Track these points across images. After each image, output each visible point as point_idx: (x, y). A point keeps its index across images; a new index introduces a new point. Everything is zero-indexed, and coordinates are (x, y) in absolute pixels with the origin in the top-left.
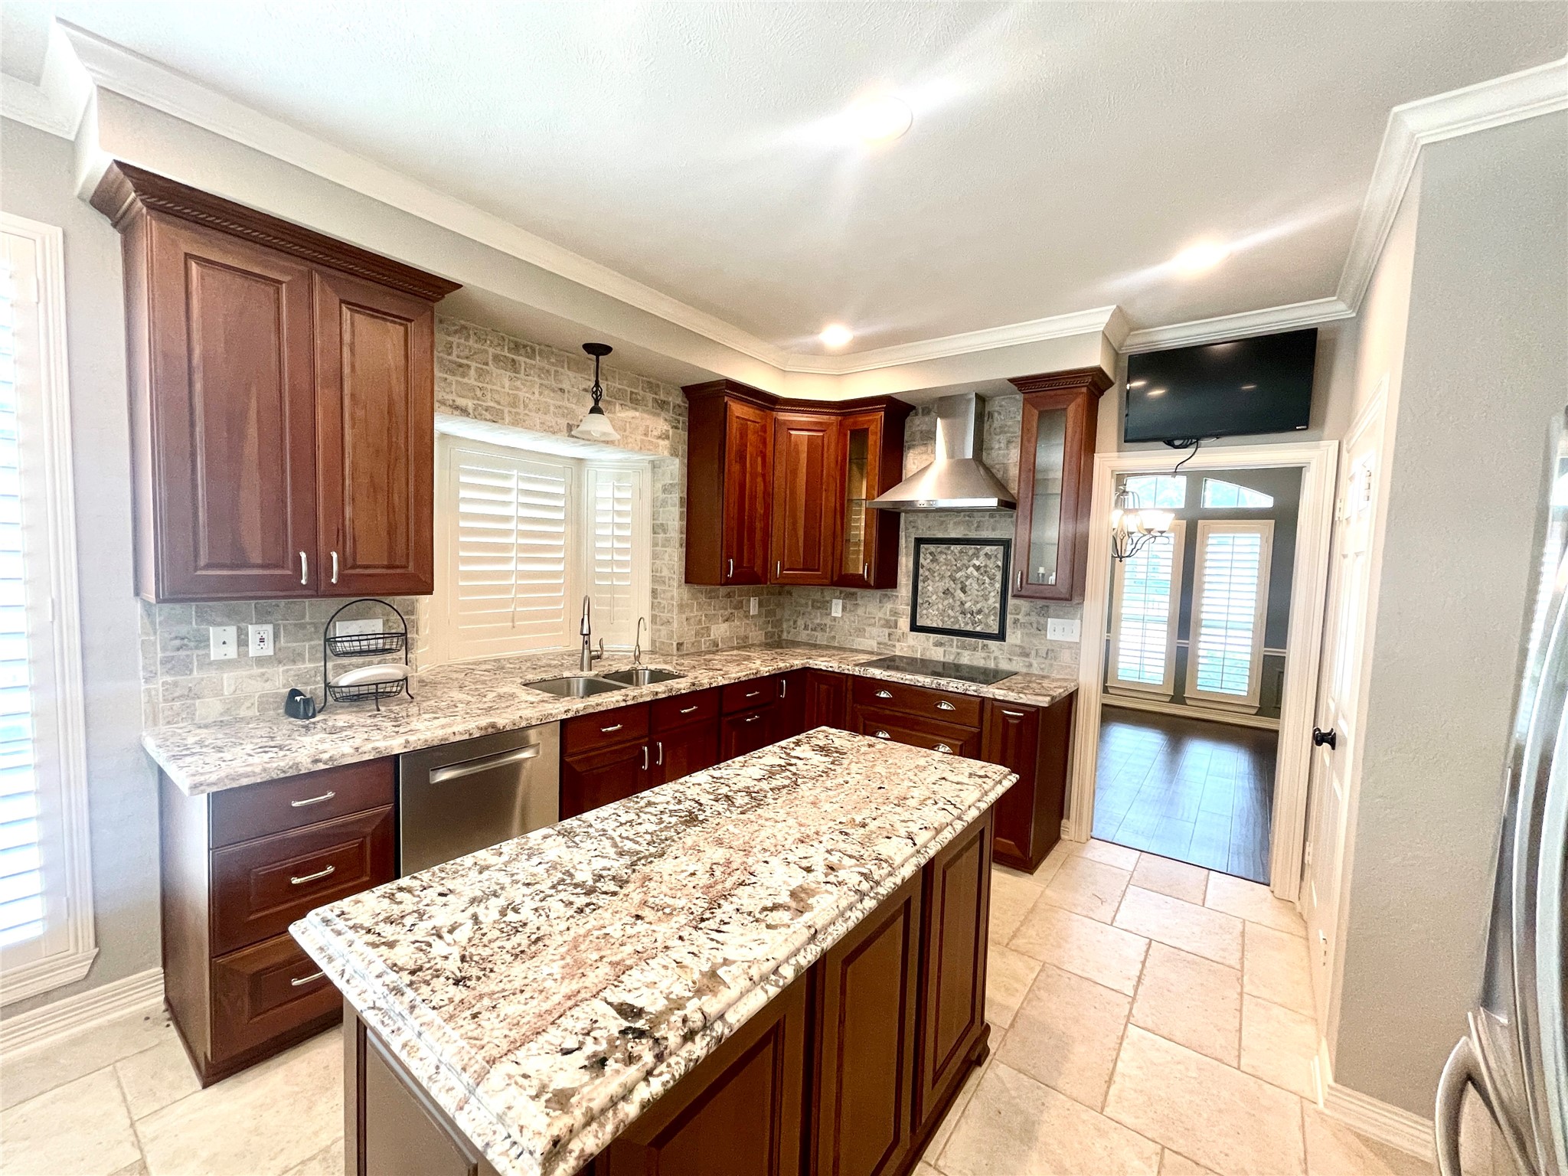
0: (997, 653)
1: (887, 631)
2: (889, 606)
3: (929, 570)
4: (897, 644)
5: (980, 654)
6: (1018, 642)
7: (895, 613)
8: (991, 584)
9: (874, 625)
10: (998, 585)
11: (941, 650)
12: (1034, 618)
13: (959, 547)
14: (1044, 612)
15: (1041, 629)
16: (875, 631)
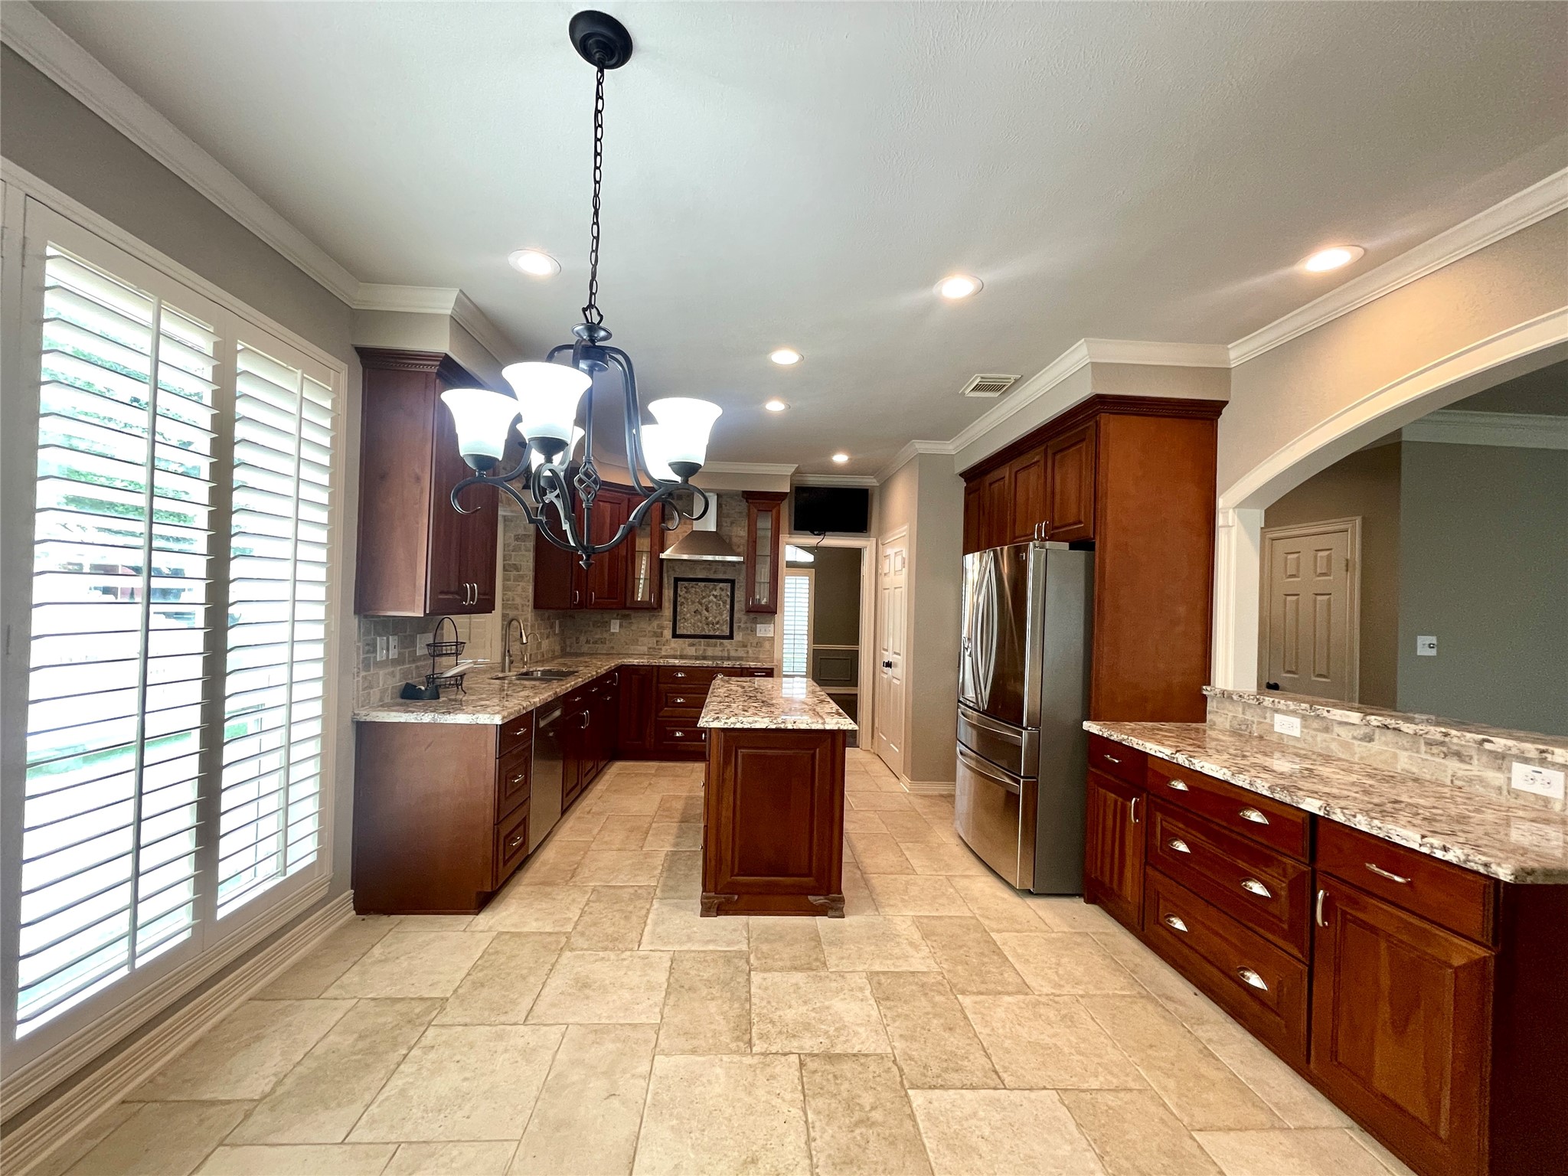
0: (729, 647)
1: (655, 640)
2: (655, 623)
3: (685, 598)
4: (664, 648)
5: (719, 648)
6: (740, 639)
7: (662, 627)
8: (725, 606)
9: (645, 636)
10: (728, 607)
11: (693, 649)
12: (749, 625)
13: (703, 584)
14: (755, 621)
15: (754, 630)
16: (645, 640)
